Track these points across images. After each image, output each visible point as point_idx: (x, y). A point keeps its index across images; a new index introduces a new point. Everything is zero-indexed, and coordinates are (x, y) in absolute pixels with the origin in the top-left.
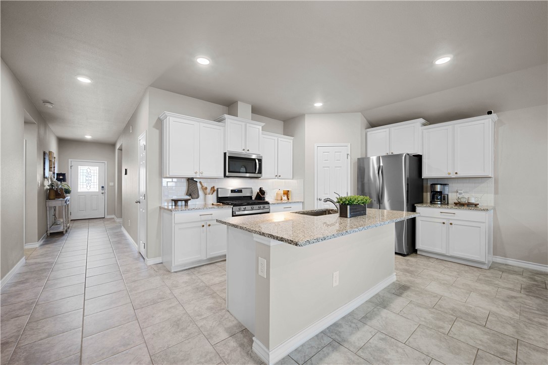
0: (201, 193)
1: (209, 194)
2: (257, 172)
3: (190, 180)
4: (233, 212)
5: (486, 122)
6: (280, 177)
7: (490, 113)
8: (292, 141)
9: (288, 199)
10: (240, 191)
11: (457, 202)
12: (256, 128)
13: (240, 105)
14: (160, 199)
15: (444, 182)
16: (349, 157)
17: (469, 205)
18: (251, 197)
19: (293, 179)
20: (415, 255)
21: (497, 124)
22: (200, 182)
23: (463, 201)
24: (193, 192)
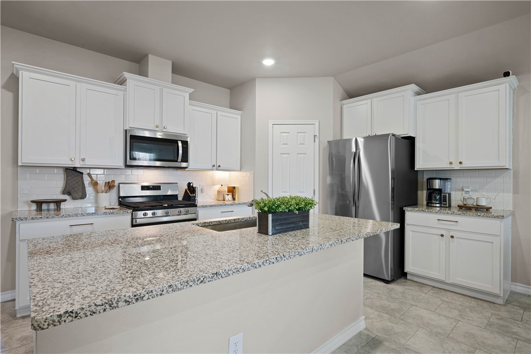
0: (89, 190)
1: (102, 192)
2: (180, 159)
3: (68, 171)
4: (132, 219)
5: (501, 89)
6: (220, 168)
7: (507, 74)
8: (239, 117)
9: (234, 199)
10: (157, 188)
11: (461, 204)
12: (179, 96)
13: (152, 60)
14: (15, 201)
15: (444, 175)
16: (317, 140)
17: (478, 209)
18: (175, 197)
19: (241, 170)
20: (404, 280)
21: (518, 93)
22: (89, 174)
23: (470, 203)
24: (73, 188)
